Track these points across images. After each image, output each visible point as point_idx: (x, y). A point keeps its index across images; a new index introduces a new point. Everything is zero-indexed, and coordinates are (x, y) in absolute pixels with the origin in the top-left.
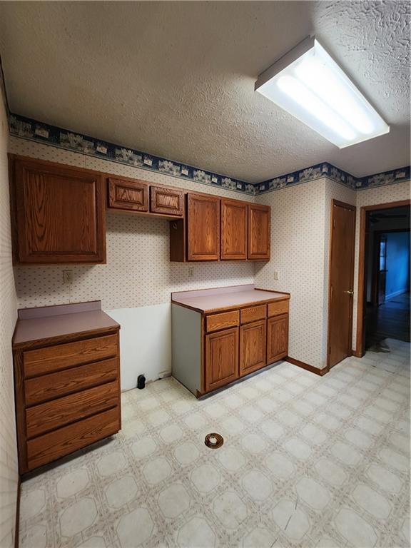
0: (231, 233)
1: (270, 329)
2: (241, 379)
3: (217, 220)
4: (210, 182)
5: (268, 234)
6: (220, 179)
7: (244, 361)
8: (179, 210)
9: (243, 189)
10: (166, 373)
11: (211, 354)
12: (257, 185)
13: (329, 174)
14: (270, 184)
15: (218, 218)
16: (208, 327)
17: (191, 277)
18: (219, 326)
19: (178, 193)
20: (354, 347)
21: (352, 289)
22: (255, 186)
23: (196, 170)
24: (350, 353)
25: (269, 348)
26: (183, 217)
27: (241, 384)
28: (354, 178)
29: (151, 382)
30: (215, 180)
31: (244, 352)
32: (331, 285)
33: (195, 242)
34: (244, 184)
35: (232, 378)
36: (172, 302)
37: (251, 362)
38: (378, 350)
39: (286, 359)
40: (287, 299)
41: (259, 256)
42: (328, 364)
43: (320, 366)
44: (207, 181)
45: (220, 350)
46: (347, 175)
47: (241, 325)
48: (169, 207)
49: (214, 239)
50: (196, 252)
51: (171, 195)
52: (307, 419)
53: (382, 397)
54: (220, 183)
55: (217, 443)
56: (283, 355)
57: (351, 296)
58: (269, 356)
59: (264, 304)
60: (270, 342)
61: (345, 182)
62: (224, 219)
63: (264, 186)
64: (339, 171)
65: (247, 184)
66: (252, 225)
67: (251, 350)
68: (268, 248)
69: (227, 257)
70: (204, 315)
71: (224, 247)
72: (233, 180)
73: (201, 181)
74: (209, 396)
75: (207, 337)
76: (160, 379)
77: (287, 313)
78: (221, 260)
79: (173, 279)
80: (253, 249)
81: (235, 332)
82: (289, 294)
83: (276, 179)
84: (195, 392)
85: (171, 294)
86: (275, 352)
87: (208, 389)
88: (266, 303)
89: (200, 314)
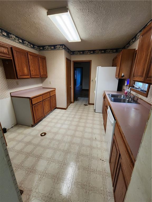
0: (33, 67)
1: (51, 100)
2: (44, 117)
3: (27, 61)
4: (19, 42)
5: (46, 68)
6: (23, 41)
7: (45, 111)
8: (9, 55)
9: (34, 48)
10: (15, 124)
11: (35, 111)
12: (39, 47)
13: (65, 49)
14: (45, 48)
15: (28, 60)
16: (33, 103)
17: (17, 85)
18: (37, 102)
19: (7, 47)
20: (72, 101)
21: (71, 85)
22: (38, 47)
23: (11, 34)
24: (71, 103)
26: (12, 59)
27: (45, 118)
28: (71, 51)
29: (9, 129)
30: (21, 41)
31: (45, 109)
32: (67, 85)
33: (20, 71)
34: (34, 45)
35: (43, 117)
36: (11, 96)
37: (47, 111)
38: (77, 101)
39: (56, 108)
40: (55, 90)
41: (44, 76)
42: (67, 106)
43: (65, 107)
44: (17, 41)
45: (38, 110)
46: (69, 50)
47: (43, 100)
48: (3, 53)
49: (27, 69)
50: (21, 75)
51: (4, 47)
52: (65, 120)
53: (79, 110)
54: (23, 43)
55: (44, 134)
57: (71, 87)
58: (52, 108)
59: (49, 93)
60: (52, 104)
61: (68, 52)
62: (30, 61)
63: (42, 48)
64: (67, 48)
65: (35, 45)
66: (40, 64)
67: (47, 108)
68: (47, 73)
69: (33, 77)
70: (31, 99)
71: (32, 73)
72: (29, 42)
73: (14, 40)
74: (36, 125)
75: (33, 106)
76: (12, 127)
77: (55, 94)
78: (31, 78)
79: (10, 87)
80: (42, 74)
81: (41, 103)
82: (55, 88)
83: (47, 46)
84: (31, 125)
85: (10, 93)
86: (53, 107)
87: (36, 123)
88: (49, 92)
89: (29, 99)
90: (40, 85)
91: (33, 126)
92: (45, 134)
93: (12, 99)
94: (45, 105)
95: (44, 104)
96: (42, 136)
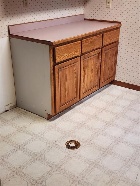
1: (103, 57)
2: (80, 101)
7: (83, 86)
10: (12, 105)
11: (60, 82)
16: (57, 58)
17: (25, 7)
18: (66, 57)
25: (102, 73)
27: (81, 105)
31: (84, 79)
35: (75, 101)
36: (10, 36)
37: (89, 87)
39: (114, 82)
40: (118, 28)
45: (66, 78)
47: (82, 54)
56: (111, 79)
58: (102, 81)
70: (53, 47)
75: (56, 67)
76: (7, 111)
77: (117, 42)
81: (77, 62)
82: (120, 23)
84: (46, 116)
85: (8, 26)
86: (106, 77)
87: (58, 111)
88: (102, 33)
89: (48, 46)
90: (79, 11)
91: (49, 118)
92: (77, 145)
93: (10, 43)
94: (84, 70)
95: (84, 65)
96: (69, 147)
